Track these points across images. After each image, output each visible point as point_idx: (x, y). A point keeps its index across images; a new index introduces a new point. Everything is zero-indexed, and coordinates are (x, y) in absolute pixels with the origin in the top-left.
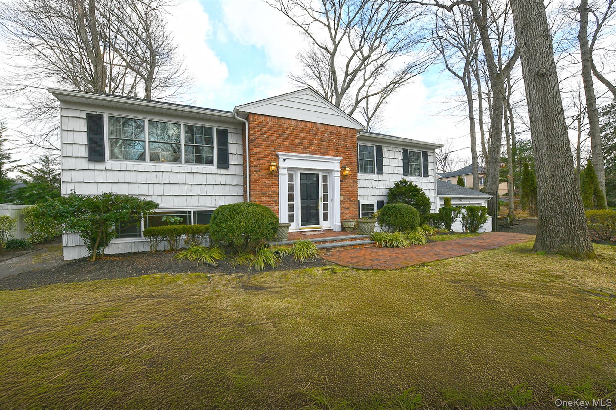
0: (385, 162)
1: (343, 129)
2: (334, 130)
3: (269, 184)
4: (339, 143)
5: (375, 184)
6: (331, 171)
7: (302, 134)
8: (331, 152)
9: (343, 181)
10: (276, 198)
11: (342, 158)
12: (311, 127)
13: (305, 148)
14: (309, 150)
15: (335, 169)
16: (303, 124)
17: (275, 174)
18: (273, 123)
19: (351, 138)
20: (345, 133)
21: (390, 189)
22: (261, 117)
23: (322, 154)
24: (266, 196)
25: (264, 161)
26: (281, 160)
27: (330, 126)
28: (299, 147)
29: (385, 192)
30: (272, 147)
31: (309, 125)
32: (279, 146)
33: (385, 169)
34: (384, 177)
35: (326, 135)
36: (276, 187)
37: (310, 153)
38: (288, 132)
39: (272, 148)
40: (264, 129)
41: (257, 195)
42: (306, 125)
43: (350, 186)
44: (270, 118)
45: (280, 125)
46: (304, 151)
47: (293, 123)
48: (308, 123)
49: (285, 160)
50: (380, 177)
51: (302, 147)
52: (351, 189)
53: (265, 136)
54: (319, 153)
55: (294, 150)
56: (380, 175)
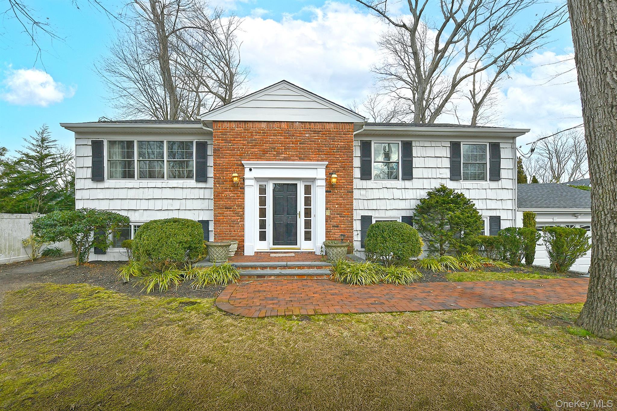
0: (416, 162)
1: (332, 125)
2: (318, 127)
3: (234, 198)
4: (326, 143)
5: (398, 194)
6: (314, 180)
7: (275, 137)
8: (313, 156)
9: (330, 192)
10: (241, 213)
11: (327, 163)
12: (286, 127)
13: (279, 154)
14: (283, 155)
15: (317, 177)
16: (276, 126)
17: (241, 186)
18: (239, 129)
19: (344, 136)
20: (335, 130)
21: (423, 201)
22: (225, 124)
23: (301, 159)
24: (230, 211)
25: (228, 172)
26: (247, 170)
27: (312, 124)
28: (270, 153)
29: (413, 204)
30: (237, 155)
31: (283, 126)
32: (246, 155)
33: (416, 173)
34: (415, 183)
35: (307, 135)
36: (241, 200)
37: (285, 159)
38: (256, 137)
39: (237, 157)
40: (229, 137)
41: (220, 210)
42: (280, 126)
43: (342, 197)
44: (236, 123)
45: (248, 130)
46: (277, 158)
47: (264, 125)
48: (283, 123)
49: (251, 170)
50: (408, 184)
51: (275, 153)
52: (344, 201)
53: (230, 144)
54: (296, 158)
55: (264, 158)
56: (406, 182)
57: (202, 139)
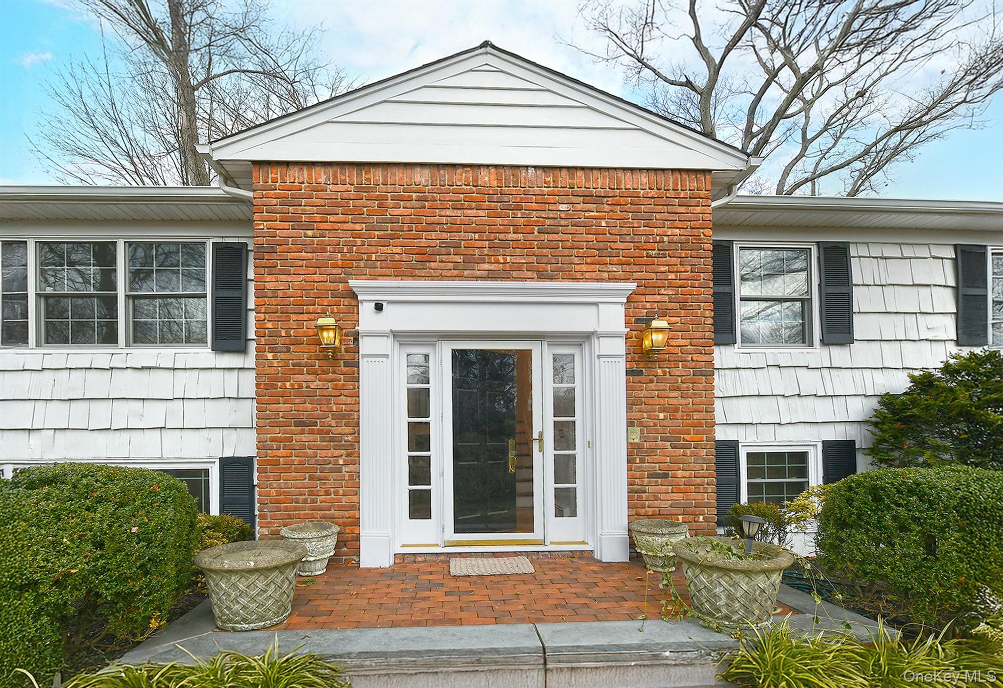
0: (861, 299)
1: (644, 179)
2: (600, 183)
3: (325, 392)
4: (624, 231)
5: (810, 382)
6: (583, 338)
7: (459, 213)
8: (584, 268)
9: (640, 373)
10: (350, 437)
11: (633, 286)
12: (495, 183)
13: (470, 261)
14: (486, 266)
15: (600, 330)
16: (460, 176)
17: (347, 356)
18: (340, 187)
19: (682, 209)
20: (653, 193)
21: (888, 400)
22: (294, 172)
23: (542, 276)
24: (312, 433)
25: (305, 317)
26: (366, 310)
27: (580, 173)
28: (444, 258)
29: (859, 409)
30: (335, 266)
31: (485, 177)
32: (362, 264)
33: (861, 326)
34: (859, 354)
35: (563, 207)
36: (349, 400)
37: (491, 276)
38: (401, 211)
39: (335, 271)
40: (307, 210)
41: (276, 430)
42: (476, 180)
43: (678, 389)
44: (331, 171)
45: (368, 190)
46: (466, 273)
47: (421, 177)
48: (483, 172)
49: (379, 307)
50: (839, 355)
51: (459, 259)
52: (683, 401)
53: (310, 233)
54: (529, 274)
55: (423, 273)
56: (835, 351)
57: (232, 237)
